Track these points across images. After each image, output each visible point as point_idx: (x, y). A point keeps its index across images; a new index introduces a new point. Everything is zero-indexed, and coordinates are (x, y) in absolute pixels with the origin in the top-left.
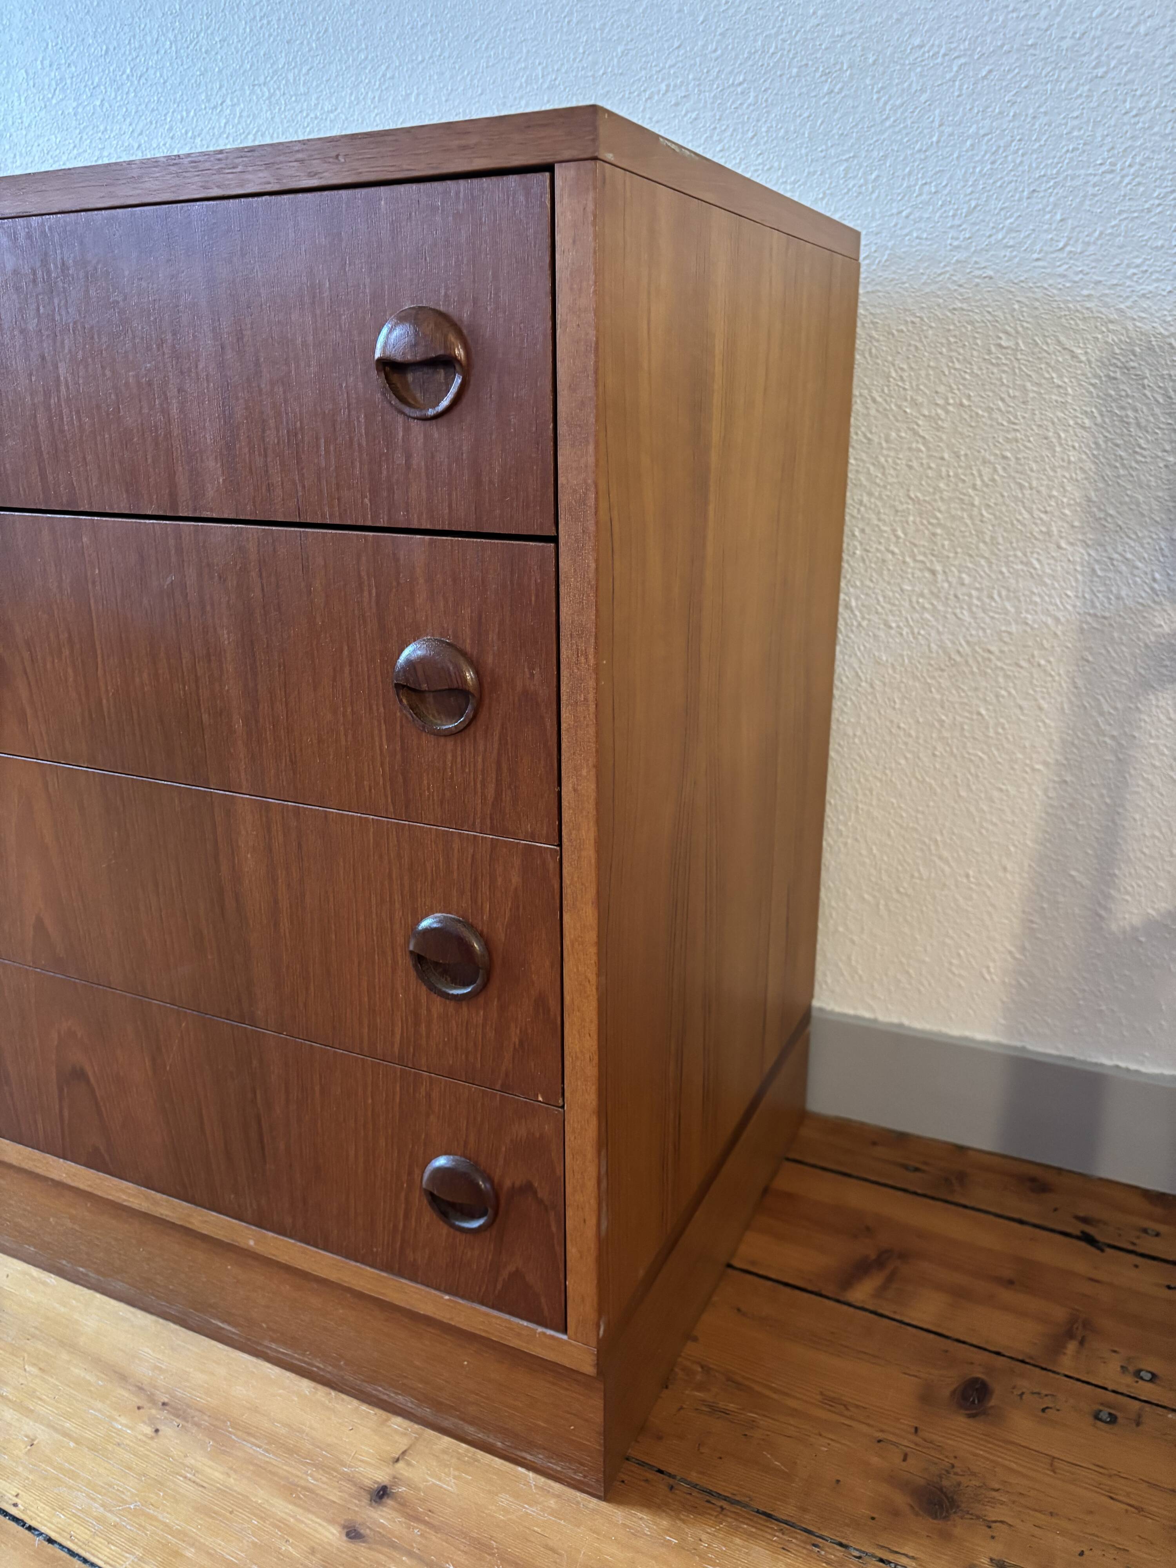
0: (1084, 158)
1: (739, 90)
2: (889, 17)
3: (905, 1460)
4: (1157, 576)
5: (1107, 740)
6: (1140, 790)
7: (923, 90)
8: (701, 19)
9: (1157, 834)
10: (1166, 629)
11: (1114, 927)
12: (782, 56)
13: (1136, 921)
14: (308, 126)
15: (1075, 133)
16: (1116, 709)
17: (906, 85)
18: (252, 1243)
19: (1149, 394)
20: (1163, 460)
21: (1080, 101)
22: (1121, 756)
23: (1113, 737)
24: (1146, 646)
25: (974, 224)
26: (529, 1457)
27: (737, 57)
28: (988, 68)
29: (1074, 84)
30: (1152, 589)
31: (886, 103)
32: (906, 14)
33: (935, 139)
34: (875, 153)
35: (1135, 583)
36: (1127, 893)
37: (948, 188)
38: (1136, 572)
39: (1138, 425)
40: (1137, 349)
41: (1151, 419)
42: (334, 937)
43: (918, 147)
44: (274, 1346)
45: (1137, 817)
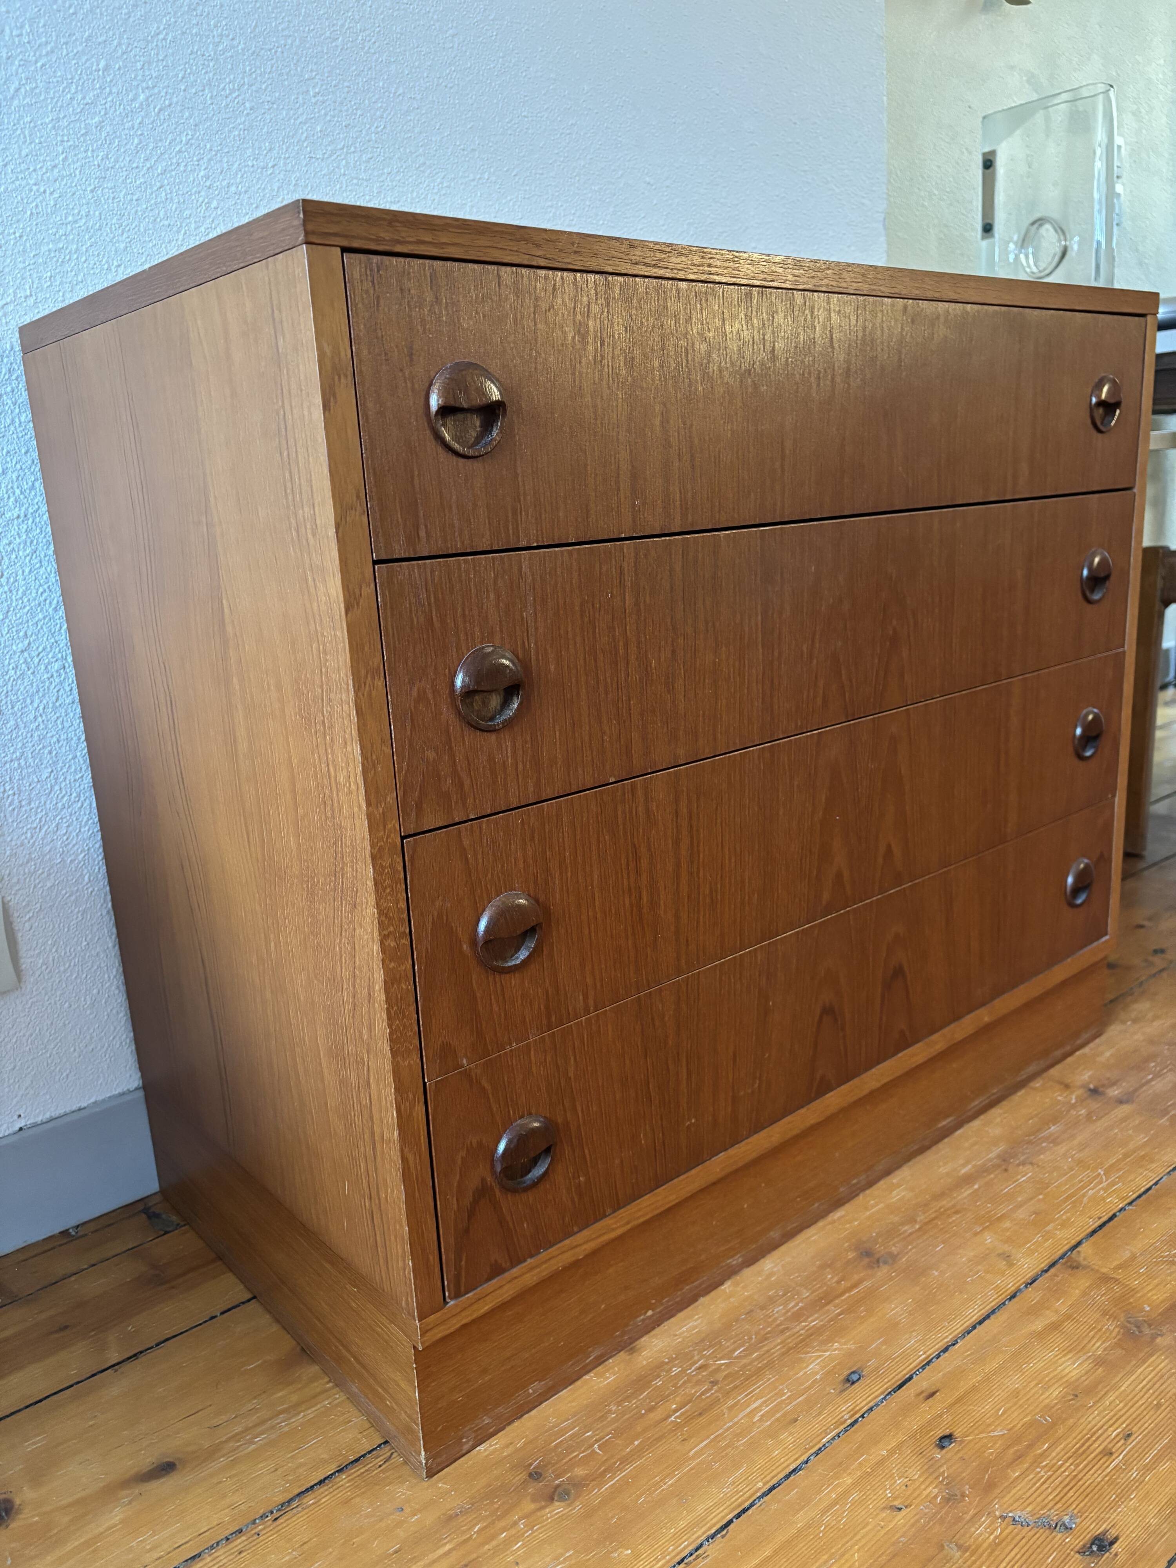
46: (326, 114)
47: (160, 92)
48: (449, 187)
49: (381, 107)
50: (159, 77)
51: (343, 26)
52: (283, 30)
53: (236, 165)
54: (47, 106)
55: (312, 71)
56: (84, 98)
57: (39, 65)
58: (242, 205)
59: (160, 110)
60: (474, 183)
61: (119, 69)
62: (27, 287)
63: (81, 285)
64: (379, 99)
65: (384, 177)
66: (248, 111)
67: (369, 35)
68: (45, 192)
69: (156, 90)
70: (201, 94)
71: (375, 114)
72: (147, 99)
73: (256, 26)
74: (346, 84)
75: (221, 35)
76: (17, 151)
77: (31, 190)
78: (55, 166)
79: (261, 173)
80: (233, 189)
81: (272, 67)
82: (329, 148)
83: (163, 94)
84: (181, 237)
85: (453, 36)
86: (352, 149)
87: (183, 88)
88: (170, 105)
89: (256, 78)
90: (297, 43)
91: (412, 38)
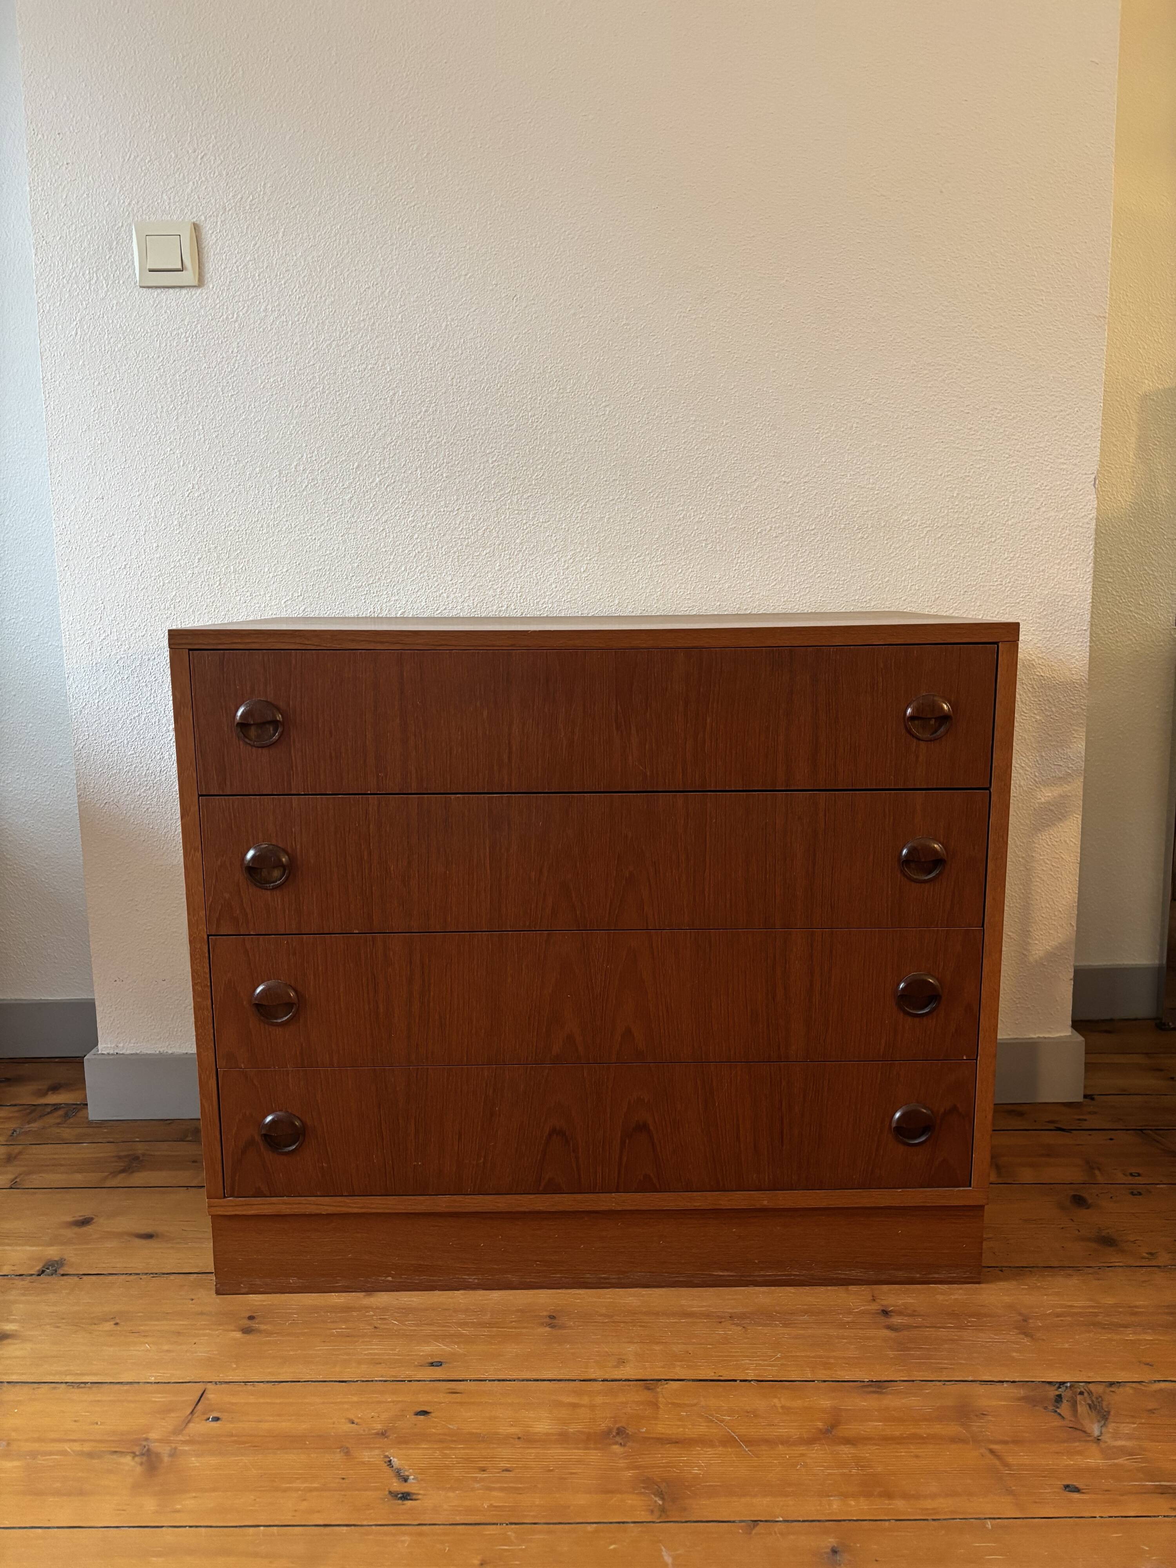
0: (988, 577)
1: (812, 532)
2: (891, 505)
3: (1079, 1231)
4: (1037, 774)
5: (1021, 859)
6: (1038, 884)
7: (909, 541)
8: (790, 495)
9: (1048, 905)
10: (1042, 800)
11: (1031, 959)
12: (835, 518)
13: (1041, 953)
14: (527, 528)
15: (983, 566)
16: (1023, 843)
17: (901, 538)
18: (765, 1203)
19: (1025, 687)
20: (1034, 718)
21: (984, 552)
22: (1028, 867)
23: (1023, 858)
25: (938, 605)
26: (936, 1276)
27: (810, 516)
28: (941, 533)
29: (981, 544)
30: (1035, 780)
31: (891, 546)
32: (900, 505)
33: (917, 564)
34: (887, 569)
35: (1027, 778)
36: (1036, 939)
37: (924, 588)
38: (1026, 773)
39: (1022, 702)
42: (847, 998)
43: (908, 567)
44: (762, 1273)
45: (1038, 898)
46: (499, 473)
48: (591, 507)
49: (542, 462)
50: (390, 467)
51: (518, 416)
52: (474, 426)
53: (433, 512)
54: (322, 493)
55: (492, 448)
56: (343, 485)
58: (434, 535)
59: (388, 486)
60: (614, 502)
61: (366, 466)
63: (330, 588)
64: (541, 457)
65: (539, 506)
66: (445, 479)
67: (537, 418)
68: (315, 539)
69: (387, 475)
70: (414, 473)
71: (536, 468)
72: (380, 481)
73: (455, 427)
74: (516, 452)
75: (431, 437)
76: (302, 519)
77: (307, 539)
78: (323, 524)
79: (449, 514)
80: (429, 526)
81: (464, 450)
82: (499, 494)
83: (390, 476)
84: (392, 557)
85: (606, 406)
86: (517, 492)
87: (403, 471)
88: (394, 482)
89: (452, 458)
90: (484, 432)
91: (571, 414)
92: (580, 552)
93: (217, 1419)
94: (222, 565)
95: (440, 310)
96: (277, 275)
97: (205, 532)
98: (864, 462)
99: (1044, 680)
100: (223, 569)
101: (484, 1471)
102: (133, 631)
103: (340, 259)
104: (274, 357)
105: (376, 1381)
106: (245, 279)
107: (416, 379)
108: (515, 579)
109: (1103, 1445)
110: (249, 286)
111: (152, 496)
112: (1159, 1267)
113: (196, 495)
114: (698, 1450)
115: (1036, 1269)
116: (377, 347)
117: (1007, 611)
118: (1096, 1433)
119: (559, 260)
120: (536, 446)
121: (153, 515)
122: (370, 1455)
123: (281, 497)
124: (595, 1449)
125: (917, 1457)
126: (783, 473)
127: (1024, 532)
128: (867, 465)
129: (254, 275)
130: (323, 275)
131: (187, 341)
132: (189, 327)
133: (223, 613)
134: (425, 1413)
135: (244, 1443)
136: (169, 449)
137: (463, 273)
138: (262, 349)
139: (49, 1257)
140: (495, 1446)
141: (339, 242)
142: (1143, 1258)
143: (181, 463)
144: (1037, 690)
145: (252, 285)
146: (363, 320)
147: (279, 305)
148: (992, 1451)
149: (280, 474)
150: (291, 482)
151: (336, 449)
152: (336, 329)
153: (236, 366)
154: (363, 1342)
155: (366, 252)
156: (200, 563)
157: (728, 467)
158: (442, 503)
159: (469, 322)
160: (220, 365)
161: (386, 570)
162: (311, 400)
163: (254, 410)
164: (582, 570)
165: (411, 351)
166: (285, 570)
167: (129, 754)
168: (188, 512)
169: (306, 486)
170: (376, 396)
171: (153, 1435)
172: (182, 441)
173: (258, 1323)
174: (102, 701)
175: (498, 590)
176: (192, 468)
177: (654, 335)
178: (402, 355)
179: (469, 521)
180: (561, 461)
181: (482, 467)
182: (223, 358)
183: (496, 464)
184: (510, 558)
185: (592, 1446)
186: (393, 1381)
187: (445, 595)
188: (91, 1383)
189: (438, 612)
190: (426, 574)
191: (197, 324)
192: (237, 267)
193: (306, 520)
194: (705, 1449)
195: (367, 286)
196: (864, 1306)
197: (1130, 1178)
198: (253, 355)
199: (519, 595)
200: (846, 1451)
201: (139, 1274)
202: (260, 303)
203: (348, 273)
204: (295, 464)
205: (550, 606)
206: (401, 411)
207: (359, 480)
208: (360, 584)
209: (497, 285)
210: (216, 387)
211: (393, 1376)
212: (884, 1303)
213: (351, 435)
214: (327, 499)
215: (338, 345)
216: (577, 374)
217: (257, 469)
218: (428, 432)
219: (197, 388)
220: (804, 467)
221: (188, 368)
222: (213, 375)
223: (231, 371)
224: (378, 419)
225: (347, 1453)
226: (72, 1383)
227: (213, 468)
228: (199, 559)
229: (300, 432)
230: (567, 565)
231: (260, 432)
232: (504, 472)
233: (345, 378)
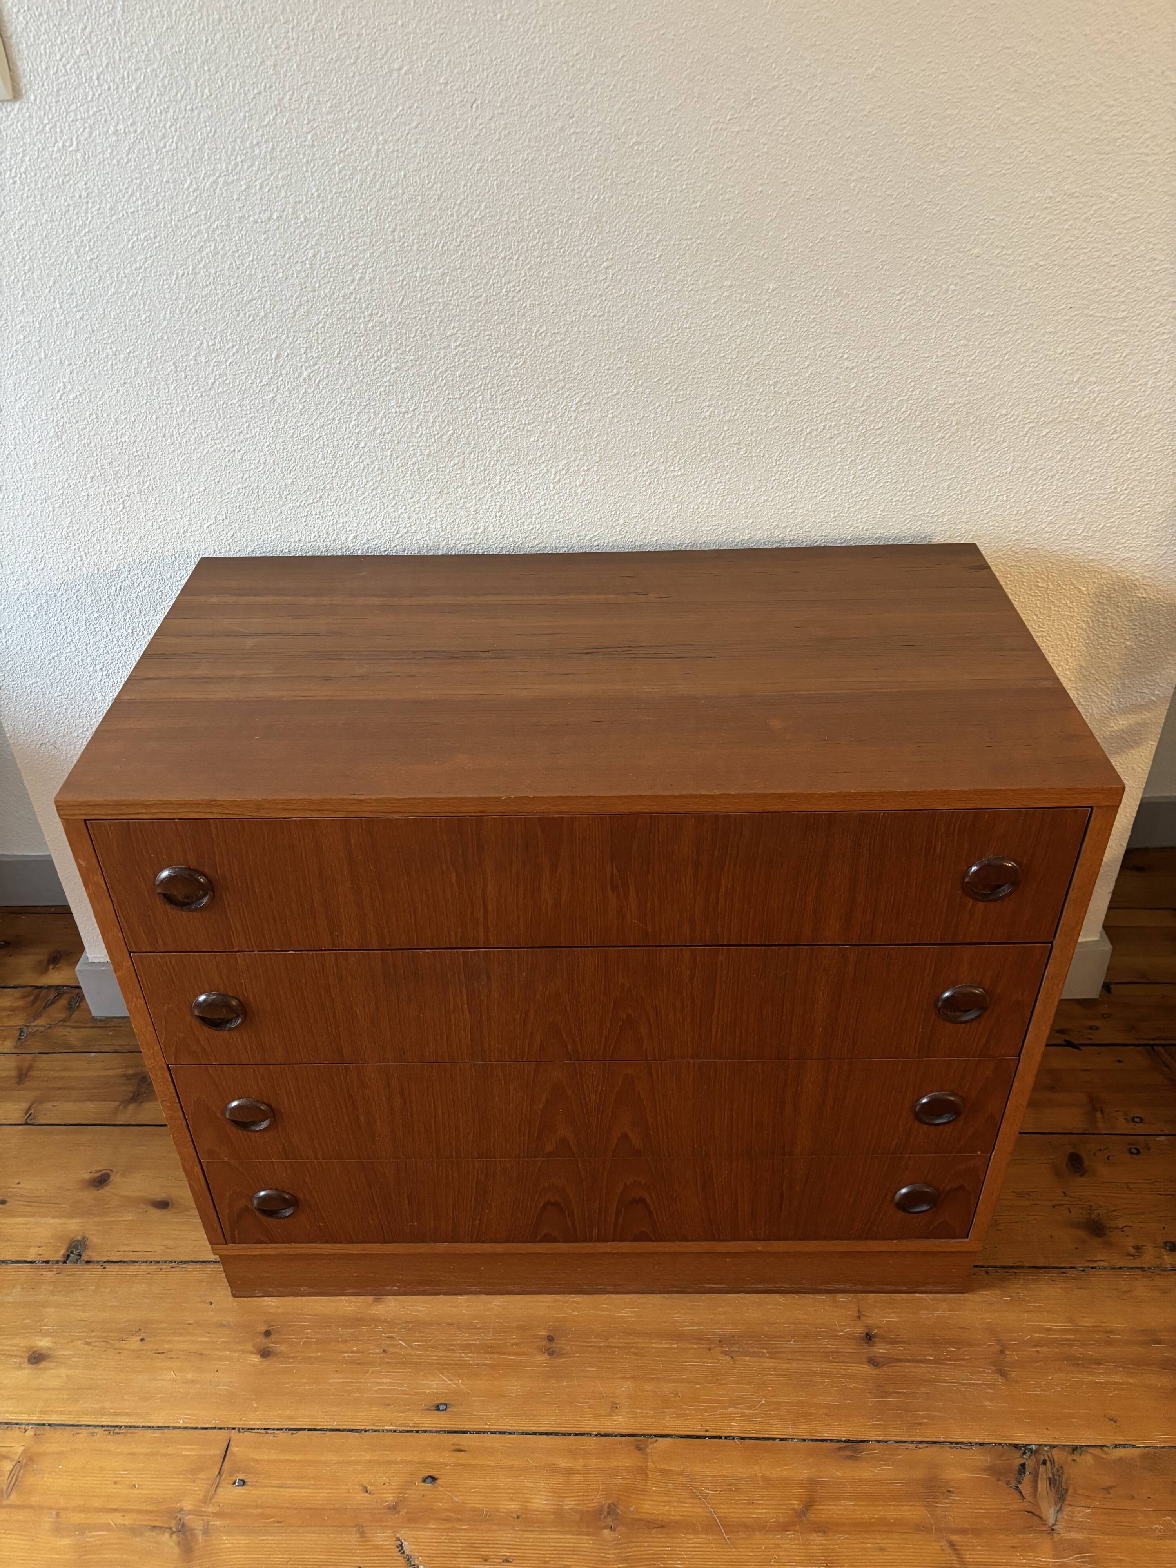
0: (1099, 484)
1: (878, 432)
2: (987, 395)
3: (1070, 1211)
4: (1114, 702)
7: (1004, 441)
8: (853, 385)
10: (1116, 728)
12: (910, 414)
14: (505, 432)
15: (1096, 470)
19: (1120, 610)
20: (1124, 644)
21: (1101, 452)
24: (1104, 737)
25: (1029, 519)
27: (877, 412)
28: (1047, 430)
29: (1099, 442)
30: (1110, 709)
31: (978, 447)
32: (999, 394)
33: (1009, 470)
34: (969, 476)
35: (1102, 707)
37: (1014, 498)
38: (1103, 701)
39: (1113, 626)
40: (1117, 587)
41: (1120, 623)
43: (997, 474)
46: (465, 361)
47: (319, 368)
48: (589, 403)
49: (522, 346)
50: (319, 357)
51: (487, 283)
52: (427, 299)
53: (381, 414)
54: (234, 391)
55: (454, 328)
56: (261, 382)
57: (228, 363)
59: (319, 381)
60: (619, 396)
61: (287, 356)
62: (224, 513)
63: (261, 509)
64: (520, 339)
65: (520, 404)
66: (394, 370)
67: (514, 286)
68: (234, 450)
69: (316, 367)
70: (353, 364)
71: (515, 353)
72: (309, 375)
73: (402, 301)
74: (486, 333)
75: (371, 315)
76: (214, 425)
77: (225, 451)
78: (242, 432)
79: (403, 416)
80: (379, 431)
81: (416, 332)
82: (467, 389)
83: (322, 369)
84: (334, 471)
85: (607, 268)
86: (490, 386)
87: (338, 362)
88: (327, 376)
89: (401, 343)
90: (441, 307)
91: (560, 279)
92: (575, 461)
93: (243, 1483)
94: (122, 484)
95: (367, 126)
96: (123, 77)
97: (93, 444)
98: (958, 338)
99: (1145, 602)
100: (125, 489)
101: (486, 1560)
102: (28, 564)
103: (212, 47)
104: (140, 202)
105: (387, 1430)
106: (80, 85)
107: (343, 232)
108: (492, 496)
109: (1056, 1538)
110: (87, 95)
111: (13, 399)
112: (1142, 1269)
113: (71, 397)
114: (682, 1538)
115: (1021, 1270)
116: (283, 186)
117: (1116, 523)
118: (1051, 1521)
119: (537, 40)
120: (513, 324)
121: (20, 424)
122: (382, 1538)
123: (182, 398)
124: (588, 1534)
125: (882, 1549)
126: (846, 356)
127: (1159, 426)
128: (962, 342)
129: (91, 78)
130: (192, 74)
131: (14, 183)
132: (13, 163)
133: (134, 542)
134: (433, 1479)
135: (268, 1517)
136: (22, 337)
137: (396, 66)
138: (121, 191)
139: (72, 1235)
140: (496, 1527)
141: (208, 20)
142: (1129, 1255)
143: (43, 355)
144: (1135, 613)
145: (90, 93)
146: (257, 144)
147: (134, 123)
148: (952, 1545)
149: (176, 367)
150: (192, 378)
151: (245, 333)
152: (220, 159)
153: (89, 216)
154: (373, 1372)
155: (250, 35)
156: (95, 482)
157: (772, 349)
158: (393, 402)
159: (410, 144)
160: (67, 217)
161: (328, 487)
162: (201, 265)
163: (125, 280)
164: (578, 484)
165: (331, 191)
166: (202, 489)
167: (56, 695)
168: (66, 420)
169: (213, 384)
170: (289, 258)
171: (187, 1505)
172: (37, 325)
173: (274, 1343)
174: (10, 641)
175: (472, 509)
176: (58, 362)
177: (678, 160)
178: (319, 196)
179: (430, 424)
180: (547, 343)
181: (442, 354)
182: (69, 205)
183: (461, 349)
184: (485, 470)
185: (584, 1530)
186: (401, 1431)
187: (405, 516)
188: (126, 1427)
189: (399, 536)
190: (379, 490)
191: (24, 156)
192: (64, 66)
193: (219, 426)
194: (688, 1536)
195: (255, 91)
196: (849, 1325)
197: (1132, 1125)
198: (110, 200)
199: (498, 514)
200: (817, 1539)
201: (158, 1262)
202: (106, 121)
203: (225, 71)
204: (194, 354)
205: (538, 527)
206: (326, 280)
207: (281, 374)
208: (298, 504)
209: (446, 84)
210: (67, 247)
211: (401, 1425)
212: (870, 1322)
213: (262, 314)
214: (243, 400)
215: (226, 183)
216: (568, 221)
217: (145, 362)
218: (367, 308)
219: (42, 250)
220: (875, 346)
221: (23, 221)
222: (60, 231)
223: (84, 226)
224: (296, 291)
225: (362, 1534)
226: (108, 1426)
227: (85, 361)
228: (92, 478)
229: (193, 310)
230: (558, 478)
231: (139, 310)
232: (472, 359)
233: (243, 232)
